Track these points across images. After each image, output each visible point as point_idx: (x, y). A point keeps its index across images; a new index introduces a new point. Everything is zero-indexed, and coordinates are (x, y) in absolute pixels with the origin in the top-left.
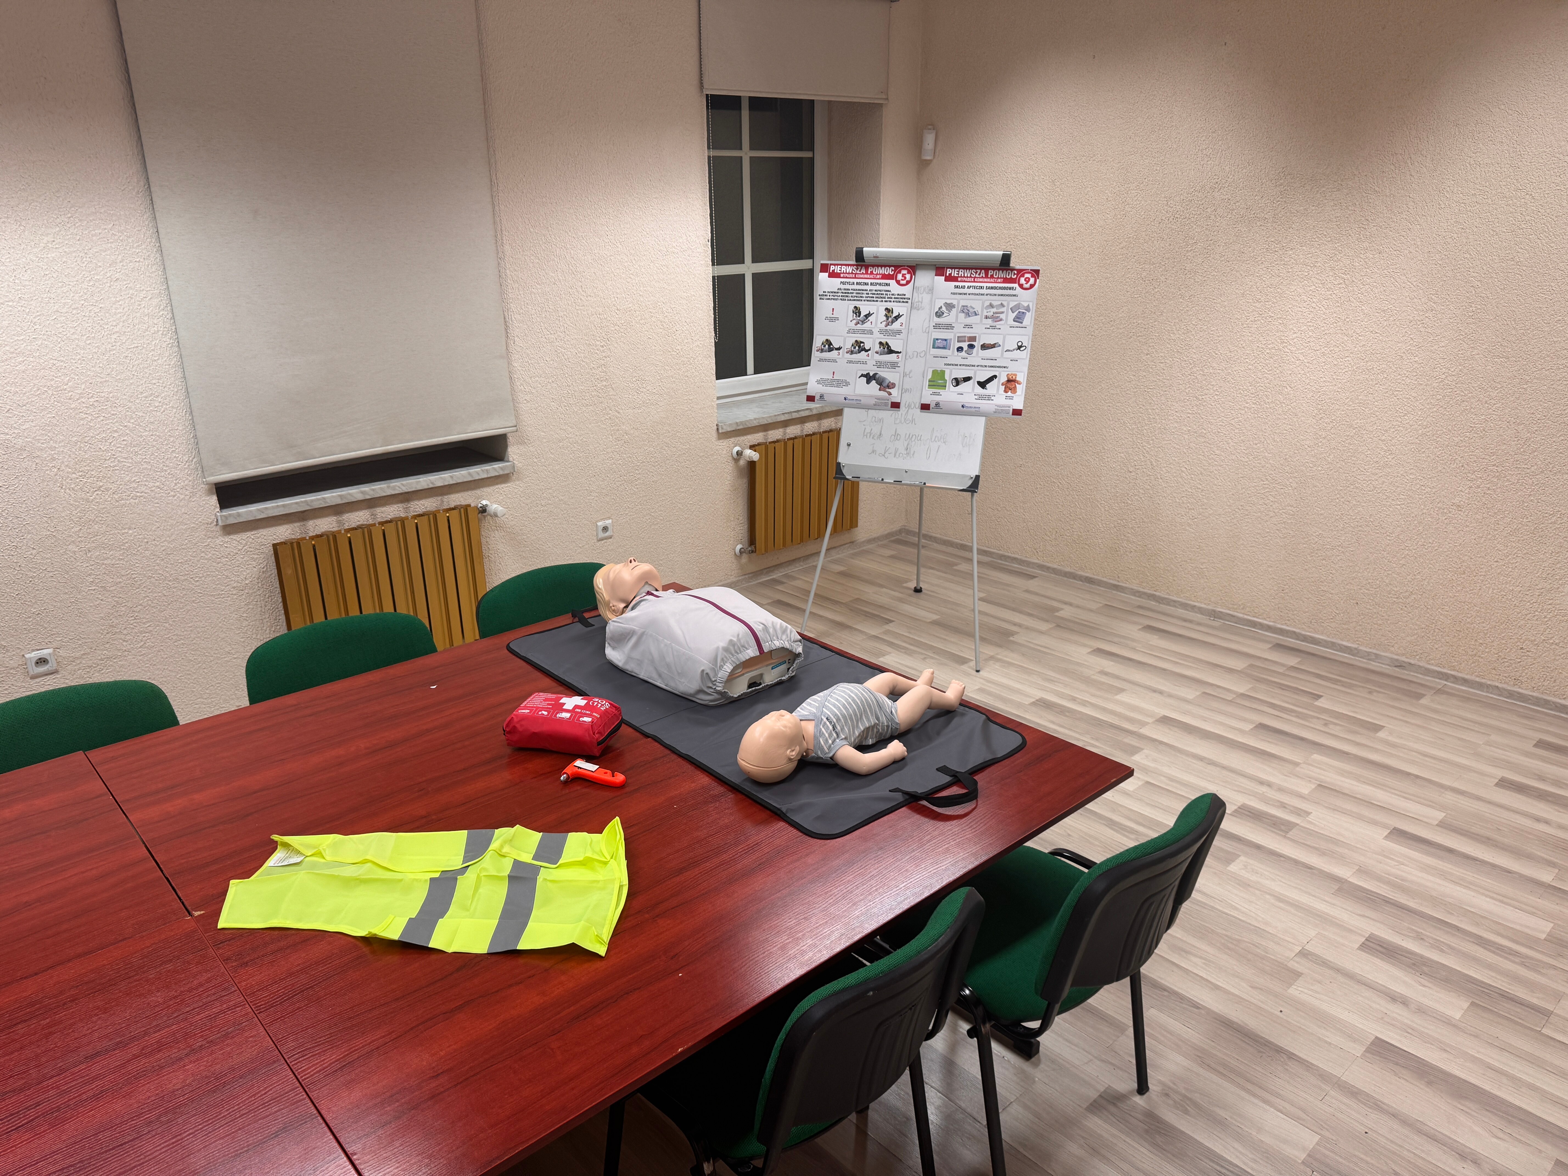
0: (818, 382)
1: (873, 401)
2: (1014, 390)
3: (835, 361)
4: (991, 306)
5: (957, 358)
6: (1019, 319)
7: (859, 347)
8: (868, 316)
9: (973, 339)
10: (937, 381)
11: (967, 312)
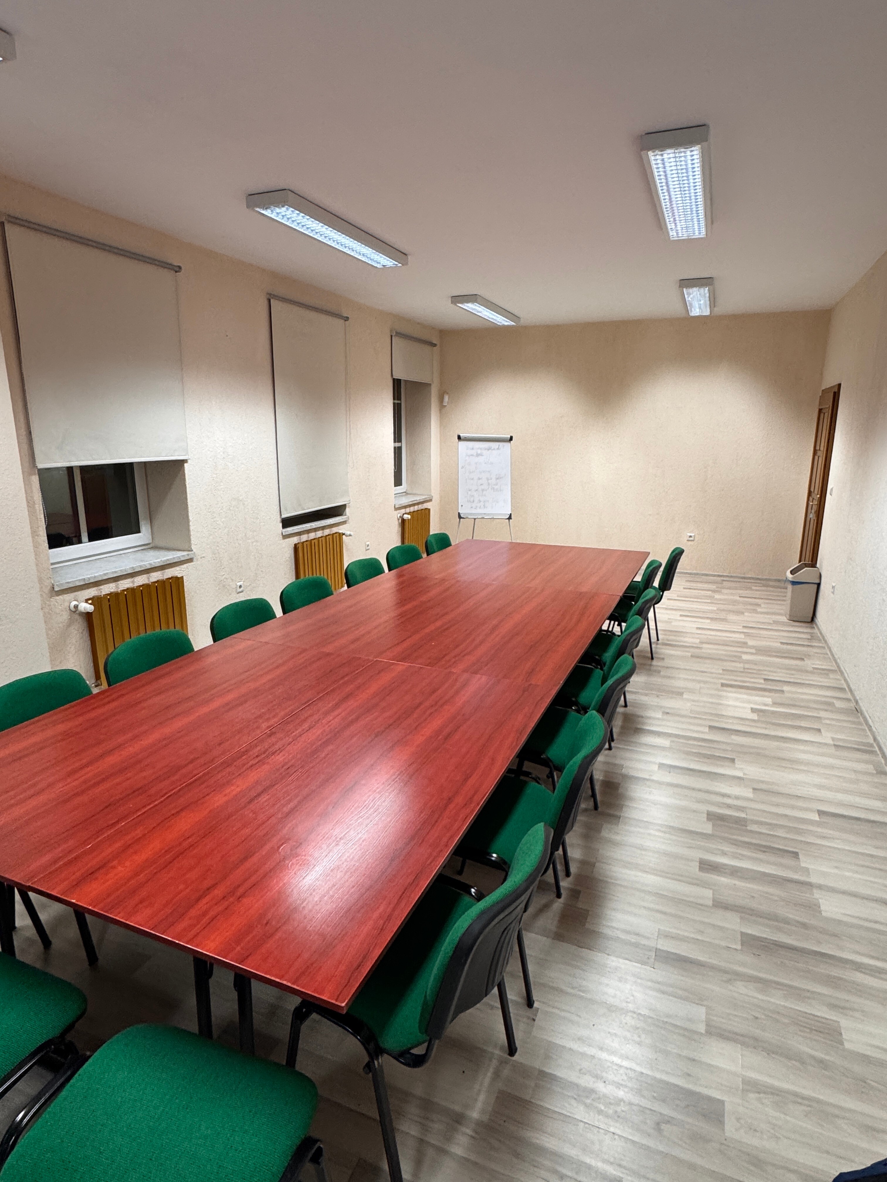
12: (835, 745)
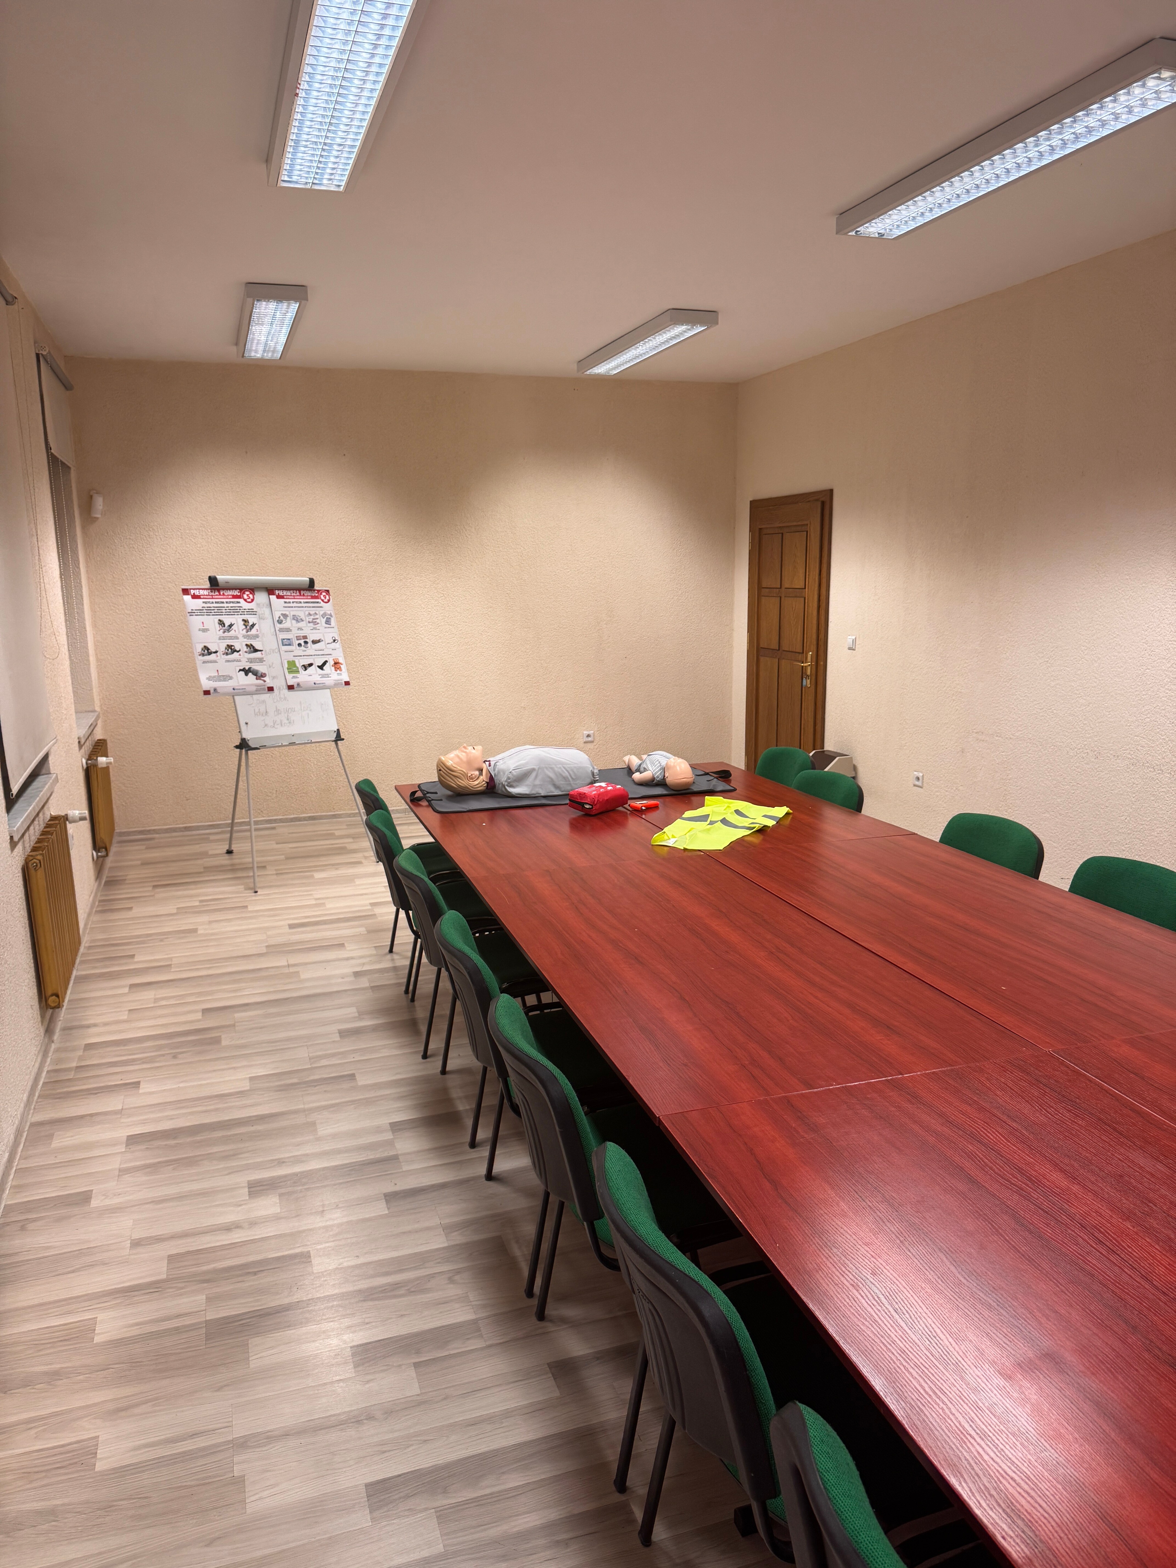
0: (209, 679)
1: (254, 688)
3: (215, 662)
4: (310, 615)
5: (299, 651)
6: (328, 622)
7: (231, 650)
8: (231, 626)
9: (305, 637)
10: (292, 668)
11: (297, 619)
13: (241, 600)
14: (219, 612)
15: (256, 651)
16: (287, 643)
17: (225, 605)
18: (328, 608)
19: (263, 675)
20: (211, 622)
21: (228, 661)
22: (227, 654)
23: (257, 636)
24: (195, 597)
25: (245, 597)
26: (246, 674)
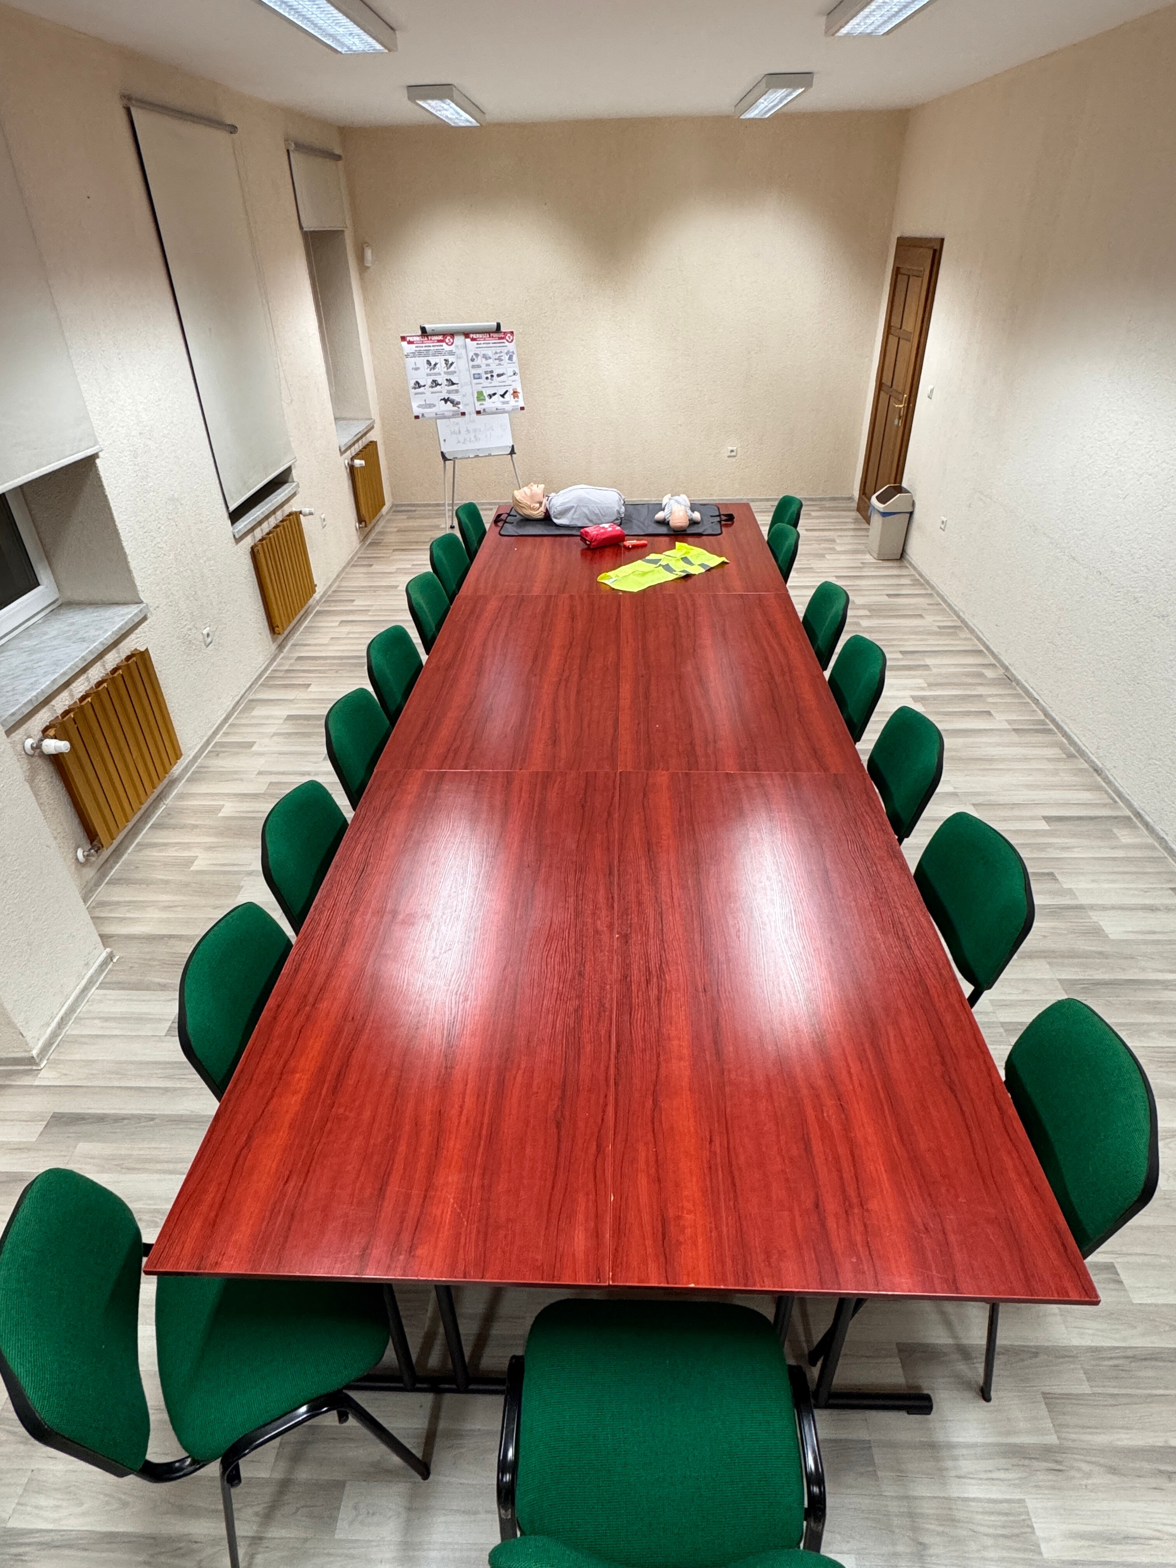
0: (419, 406)
1: (451, 414)
2: (518, 397)
3: (424, 393)
4: (496, 353)
5: (486, 383)
6: (510, 358)
7: (435, 383)
8: (436, 364)
9: (492, 372)
10: (480, 397)
11: (486, 357)
12: (1014, 730)
13: (444, 344)
14: (427, 353)
15: (453, 384)
16: (477, 377)
17: (432, 348)
18: (511, 347)
19: (458, 403)
20: (421, 361)
21: (432, 393)
22: (432, 387)
23: (455, 372)
24: (410, 342)
25: (447, 341)
26: (446, 402)
